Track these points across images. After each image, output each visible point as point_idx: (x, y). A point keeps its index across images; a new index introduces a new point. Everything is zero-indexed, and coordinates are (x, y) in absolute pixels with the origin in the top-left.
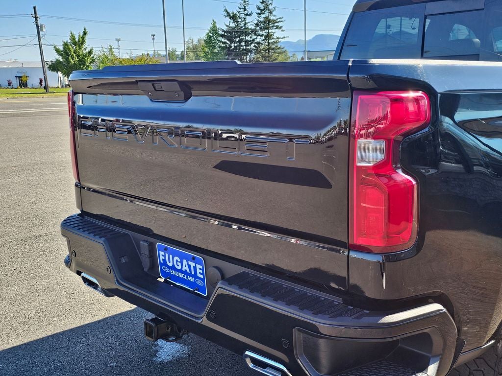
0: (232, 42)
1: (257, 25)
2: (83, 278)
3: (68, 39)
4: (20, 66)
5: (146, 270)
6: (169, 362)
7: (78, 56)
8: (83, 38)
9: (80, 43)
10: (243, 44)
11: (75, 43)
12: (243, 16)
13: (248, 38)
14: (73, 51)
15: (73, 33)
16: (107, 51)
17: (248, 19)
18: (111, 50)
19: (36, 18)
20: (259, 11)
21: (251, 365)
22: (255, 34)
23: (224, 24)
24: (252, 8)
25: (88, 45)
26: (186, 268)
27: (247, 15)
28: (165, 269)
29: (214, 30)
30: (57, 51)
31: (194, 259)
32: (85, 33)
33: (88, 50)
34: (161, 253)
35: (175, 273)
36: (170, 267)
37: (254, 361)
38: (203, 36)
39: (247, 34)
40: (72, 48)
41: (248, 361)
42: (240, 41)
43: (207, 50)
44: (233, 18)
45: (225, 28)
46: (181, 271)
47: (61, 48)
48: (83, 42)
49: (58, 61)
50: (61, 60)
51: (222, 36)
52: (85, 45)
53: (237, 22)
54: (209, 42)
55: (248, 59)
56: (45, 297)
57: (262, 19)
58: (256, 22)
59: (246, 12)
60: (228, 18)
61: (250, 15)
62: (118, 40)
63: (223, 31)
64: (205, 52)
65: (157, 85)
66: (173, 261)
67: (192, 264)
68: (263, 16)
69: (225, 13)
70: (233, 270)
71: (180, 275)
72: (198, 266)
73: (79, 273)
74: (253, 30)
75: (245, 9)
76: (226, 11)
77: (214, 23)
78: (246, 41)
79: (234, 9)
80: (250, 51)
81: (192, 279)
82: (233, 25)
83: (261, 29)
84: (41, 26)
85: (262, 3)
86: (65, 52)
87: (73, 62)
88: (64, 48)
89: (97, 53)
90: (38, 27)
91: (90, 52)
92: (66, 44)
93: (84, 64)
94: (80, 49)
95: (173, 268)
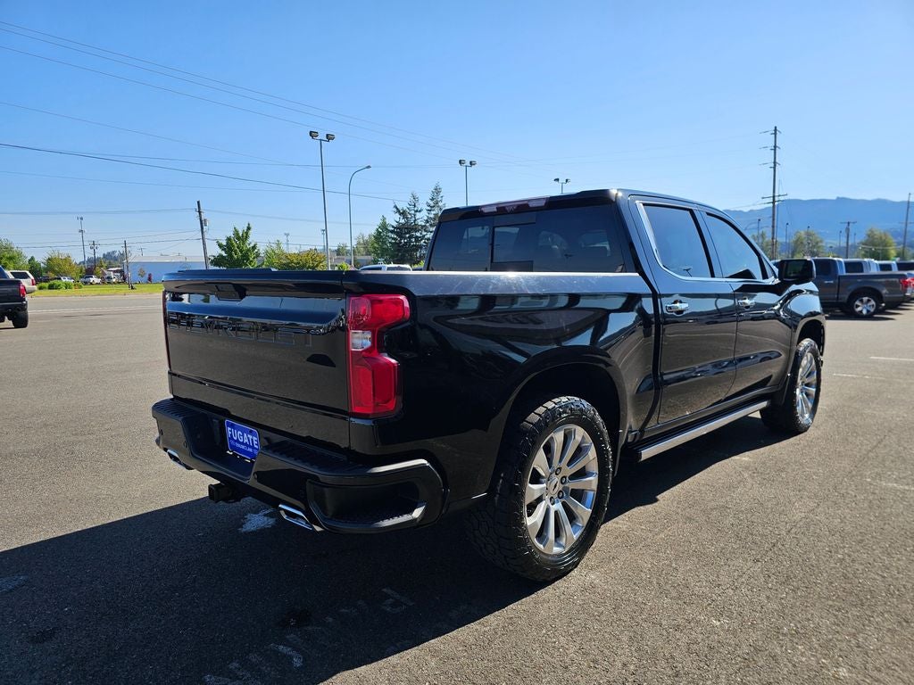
0: (401, 238)
1: (427, 221)
2: (170, 454)
3: (231, 234)
4: (184, 260)
5: (218, 444)
6: (252, 532)
7: (241, 251)
8: (247, 233)
9: (243, 238)
10: (413, 240)
11: (239, 238)
12: (413, 212)
13: (418, 234)
14: (236, 246)
15: (238, 228)
16: (274, 246)
17: (418, 215)
18: (278, 244)
19: (200, 212)
20: (429, 208)
21: (285, 517)
22: (425, 231)
23: (393, 220)
24: (422, 205)
25: (252, 240)
26: (246, 441)
27: (417, 211)
28: (232, 442)
29: (384, 226)
30: (220, 246)
31: (251, 432)
32: (249, 228)
33: (251, 245)
34: (229, 429)
35: (238, 445)
36: (235, 441)
37: (287, 513)
38: (373, 231)
39: (416, 231)
40: (235, 243)
41: (282, 512)
42: (410, 237)
43: (376, 245)
44: (403, 214)
45: (395, 224)
46: (243, 443)
47: (224, 243)
48: (247, 237)
49: (221, 256)
50: (225, 255)
51: (392, 232)
52: (250, 240)
53: (407, 218)
54: (378, 236)
55: (418, 255)
56: (154, 480)
57: (432, 216)
58: (426, 218)
59: (416, 209)
60: (397, 214)
61: (420, 211)
62: (287, 235)
63: (393, 227)
64: (374, 248)
65: (220, 286)
66: (237, 435)
67: (250, 437)
68: (433, 212)
69: (395, 210)
70: (277, 438)
71: (243, 447)
72: (255, 438)
73: (165, 450)
74: (422, 226)
75: (415, 206)
76: (396, 207)
77: (384, 219)
78: (417, 237)
79: (403, 206)
80: (421, 247)
81: (250, 450)
82: (403, 221)
83: (431, 225)
84: (205, 220)
85: (432, 199)
86: (228, 247)
87: (236, 257)
88: (227, 243)
89: (262, 249)
90: (201, 221)
91: (254, 247)
92: (229, 239)
93: (248, 259)
94: (244, 243)
95: (237, 441)
